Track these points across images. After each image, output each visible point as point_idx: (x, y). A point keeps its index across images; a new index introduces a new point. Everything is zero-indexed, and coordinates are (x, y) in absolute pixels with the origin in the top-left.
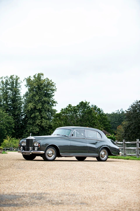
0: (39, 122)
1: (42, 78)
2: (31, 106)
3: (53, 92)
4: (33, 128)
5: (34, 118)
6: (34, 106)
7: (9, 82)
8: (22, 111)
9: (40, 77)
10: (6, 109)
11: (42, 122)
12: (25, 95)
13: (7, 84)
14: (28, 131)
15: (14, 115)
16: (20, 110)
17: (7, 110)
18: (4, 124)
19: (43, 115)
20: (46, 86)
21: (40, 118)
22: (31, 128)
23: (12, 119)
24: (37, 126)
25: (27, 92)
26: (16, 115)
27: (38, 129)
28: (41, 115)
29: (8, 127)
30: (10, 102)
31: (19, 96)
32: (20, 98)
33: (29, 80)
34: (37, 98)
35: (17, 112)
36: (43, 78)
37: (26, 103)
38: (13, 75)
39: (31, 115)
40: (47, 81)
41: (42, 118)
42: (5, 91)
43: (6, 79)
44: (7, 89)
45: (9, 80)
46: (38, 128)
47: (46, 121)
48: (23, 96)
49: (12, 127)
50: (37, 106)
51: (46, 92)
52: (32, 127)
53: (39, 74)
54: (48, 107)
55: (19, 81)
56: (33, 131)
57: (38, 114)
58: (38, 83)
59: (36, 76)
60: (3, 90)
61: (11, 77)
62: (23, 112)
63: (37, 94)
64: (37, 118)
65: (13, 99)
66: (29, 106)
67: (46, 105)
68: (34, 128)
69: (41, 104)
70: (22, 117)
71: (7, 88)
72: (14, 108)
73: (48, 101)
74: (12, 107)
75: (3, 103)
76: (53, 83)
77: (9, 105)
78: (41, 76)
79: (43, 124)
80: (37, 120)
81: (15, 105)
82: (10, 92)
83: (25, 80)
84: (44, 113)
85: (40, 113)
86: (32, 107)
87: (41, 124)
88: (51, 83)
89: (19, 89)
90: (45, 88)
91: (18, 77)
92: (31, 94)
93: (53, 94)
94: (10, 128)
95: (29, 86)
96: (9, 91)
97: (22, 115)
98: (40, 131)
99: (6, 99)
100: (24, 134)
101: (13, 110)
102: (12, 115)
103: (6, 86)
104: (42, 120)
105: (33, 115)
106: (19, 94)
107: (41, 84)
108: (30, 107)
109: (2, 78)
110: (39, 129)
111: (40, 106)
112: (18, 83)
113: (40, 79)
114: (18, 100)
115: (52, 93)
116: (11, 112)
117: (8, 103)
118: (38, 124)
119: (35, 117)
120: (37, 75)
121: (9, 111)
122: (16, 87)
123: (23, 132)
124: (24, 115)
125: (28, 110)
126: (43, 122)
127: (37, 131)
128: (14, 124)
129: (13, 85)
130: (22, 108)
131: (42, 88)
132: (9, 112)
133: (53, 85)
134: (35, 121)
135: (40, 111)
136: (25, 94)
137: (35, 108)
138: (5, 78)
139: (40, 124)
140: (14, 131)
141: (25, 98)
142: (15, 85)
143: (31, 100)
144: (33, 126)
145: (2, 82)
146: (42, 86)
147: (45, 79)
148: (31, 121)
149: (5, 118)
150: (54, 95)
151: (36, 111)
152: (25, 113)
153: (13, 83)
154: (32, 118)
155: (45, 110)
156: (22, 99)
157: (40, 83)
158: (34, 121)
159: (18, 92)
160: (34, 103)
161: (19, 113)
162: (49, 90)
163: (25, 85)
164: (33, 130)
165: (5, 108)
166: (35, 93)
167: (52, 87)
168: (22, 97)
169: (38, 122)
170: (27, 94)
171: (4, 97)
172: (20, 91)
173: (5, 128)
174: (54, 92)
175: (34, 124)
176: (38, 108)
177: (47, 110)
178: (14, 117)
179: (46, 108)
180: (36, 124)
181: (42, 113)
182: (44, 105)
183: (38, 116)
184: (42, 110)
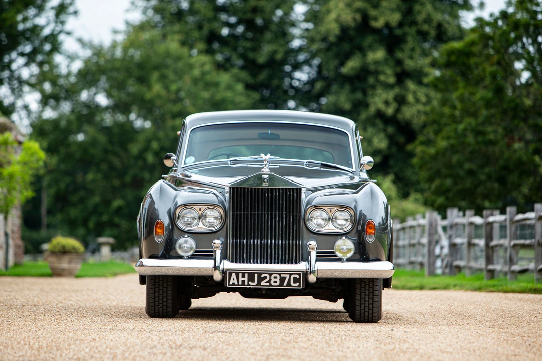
0: (387, 103)
2: (340, 10)
5: (361, 81)
6: (358, 10)
8: (296, 43)
10: (205, 31)
11: (401, 101)
15: (251, 66)
16: (283, 35)
17: (213, 37)
19: (410, 64)
21: (392, 80)
23: (240, 87)
24: (374, 125)
26: (262, 67)
27: (380, 141)
28: (399, 62)
35: (267, 49)
39: (342, 64)
41: (402, 76)
46: (385, 131)
47: (427, 96)
50: (373, 12)
54: (438, 17)
57: (379, 54)
62: (300, 49)
64: (377, 80)
66: (333, 15)
67: (427, 8)
70: (298, 75)
72: (250, 24)
74: (239, 22)
79: (408, 113)
80: (374, 87)
84: (412, 50)
85: (391, 50)
86: (348, 17)
87: (398, 111)
97: (297, 66)
98: (394, 150)
101: (247, 39)
102: (243, 68)
104: (407, 89)
105: (352, 65)
108: (337, 20)
110: (391, 138)
111: (393, 10)
116: (235, 49)
118: (380, 115)
119: (364, 73)
121: (223, 41)
124: (307, 62)
125: (324, 39)
126: (410, 98)
130: (293, 24)
132: (224, 49)
134: (365, 93)
137: (364, 25)
139: (390, 111)
148: (342, 98)
149: (195, 81)
151: (369, 40)
152: (313, 56)
154: (344, 79)
155: (423, 35)
158: (359, 95)
161: (279, 56)
165: (200, 27)
169: (381, 100)
175: (359, 114)
176: (379, 24)
177: (433, 33)
178: (254, 75)
179: (428, 20)
180: (372, 110)
181: (402, 50)
182: (417, 7)
183: (381, 68)
184: (405, 35)
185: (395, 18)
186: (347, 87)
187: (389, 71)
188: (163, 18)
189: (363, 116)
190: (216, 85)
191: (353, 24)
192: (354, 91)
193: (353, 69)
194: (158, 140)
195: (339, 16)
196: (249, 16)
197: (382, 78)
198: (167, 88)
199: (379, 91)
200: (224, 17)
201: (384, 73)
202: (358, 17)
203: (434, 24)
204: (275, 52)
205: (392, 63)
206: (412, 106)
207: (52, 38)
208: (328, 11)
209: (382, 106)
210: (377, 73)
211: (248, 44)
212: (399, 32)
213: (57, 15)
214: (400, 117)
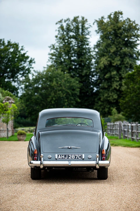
0: (117, 86)
1: (120, 19)
2: (104, 61)
3: (138, 40)
4: (108, 94)
5: (110, 80)
6: (109, 61)
7: (72, 27)
8: (93, 70)
9: (118, 18)
10: (68, 67)
11: (121, 85)
12: (96, 46)
13: (68, 30)
14: (102, 99)
15: (81, 76)
16: (90, 68)
17: (70, 69)
18: (64, 90)
19: (123, 75)
20: (127, 30)
21: (118, 80)
22: (106, 95)
23: (77, 82)
24: (114, 92)
25: (99, 41)
26: (83, 76)
27: (115, 96)
28: (120, 75)
29: (70, 95)
30: (75, 56)
31: (87, 47)
32: (89, 50)
33: (100, 23)
34: (113, 49)
35: (85, 71)
36: (122, 18)
37: (98, 58)
38: (77, 16)
39: (105, 75)
40: (128, 22)
41: (121, 79)
42: (66, 41)
43: (67, 22)
44: (69, 38)
45: (72, 24)
46: (117, 93)
48: (93, 47)
49: (76, 94)
50: (113, 61)
51: (127, 40)
52: (106, 93)
53: (116, 13)
54: (130, 62)
55: (86, 26)
56: (108, 99)
57: (115, 73)
58: (114, 27)
59: (112, 16)
60: (64, 40)
61: (75, 20)
62: (94, 71)
63: (114, 43)
64: (114, 80)
65: (79, 52)
66: (102, 62)
67: (127, 60)
68: (110, 94)
69: (119, 58)
70: (93, 78)
71: (69, 36)
72: (80, 65)
73: (130, 53)
74: (77, 64)
75: (64, 59)
76: (137, 25)
77: (74, 61)
78: (119, 16)
80: (113, 82)
81: (81, 61)
82: (74, 42)
83: (96, 24)
84: (124, 71)
85: (118, 72)
86: (106, 63)
87: (120, 88)
88: (134, 25)
89: (87, 36)
90: (126, 34)
91: (85, 19)
92: (105, 44)
93: (138, 42)
94: (72, 96)
95: (102, 32)
96: (72, 41)
97: (93, 76)
99: (68, 53)
100: (96, 104)
101: (79, 69)
102: (78, 77)
103: (67, 34)
105: (107, 76)
106: (88, 45)
107: (120, 28)
108: (103, 64)
109: (61, 21)
111: (118, 61)
112: (85, 28)
113: (117, 20)
114: (86, 53)
115: (136, 40)
116: (76, 72)
117: (70, 58)
118: (115, 89)
119: (111, 78)
120: (113, 14)
122: (82, 35)
123: (94, 101)
124: (96, 75)
125: (100, 69)
127: (114, 99)
128: (78, 90)
129: (78, 31)
130: (92, 65)
131: (121, 34)
132: (73, 72)
133: (137, 28)
134: (111, 83)
135: (118, 69)
136: (96, 44)
137: (110, 65)
138: (65, 22)
139: (118, 88)
140: (79, 100)
141: (97, 50)
142: (80, 31)
143: (105, 52)
144: (109, 91)
145: (62, 27)
146: (120, 31)
147: (124, 19)
148: (105, 85)
149: (65, 81)
150: (139, 44)
151: (112, 69)
152: (97, 73)
153: (77, 28)
154: (106, 79)
155: (126, 67)
156: (92, 52)
157: (117, 27)
158: (109, 84)
159: (85, 41)
160: (109, 57)
161: (88, 74)
162: (131, 36)
163: (96, 31)
164: (109, 97)
166: (109, 42)
167: (136, 31)
168: (92, 49)
169: (115, 85)
170: (99, 44)
171: (64, 50)
172: (88, 40)
173: (65, 96)
174: (139, 38)
175: (110, 89)
176: (115, 64)
177: (129, 66)
178: (81, 79)
179: (127, 63)
180: (113, 88)
181: (121, 71)
182: (125, 60)
183: (115, 77)
184: (122, 67)
185: (119, 63)
186: (106, 81)
187: (117, 77)
188: (57, 64)
189: (111, 89)
190: (71, 82)
191: (107, 65)
192: (108, 82)
193: (108, 77)
194: (55, 97)
195: (104, 62)
196: (80, 63)
197: (115, 79)
198: (57, 83)
199: (115, 83)
200: (73, 63)
201: (116, 78)
202: (109, 62)
203: (129, 64)
204: (87, 72)
205: (118, 75)
206: (124, 86)
207: (28, 69)
208: (101, 61)
209: (115, 87)
210: (114, 78)
211: (80, 70)
212: (120, 66)
213: (30, 63)
214: (120, 89)
